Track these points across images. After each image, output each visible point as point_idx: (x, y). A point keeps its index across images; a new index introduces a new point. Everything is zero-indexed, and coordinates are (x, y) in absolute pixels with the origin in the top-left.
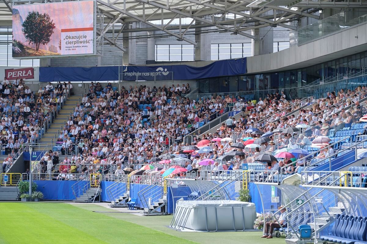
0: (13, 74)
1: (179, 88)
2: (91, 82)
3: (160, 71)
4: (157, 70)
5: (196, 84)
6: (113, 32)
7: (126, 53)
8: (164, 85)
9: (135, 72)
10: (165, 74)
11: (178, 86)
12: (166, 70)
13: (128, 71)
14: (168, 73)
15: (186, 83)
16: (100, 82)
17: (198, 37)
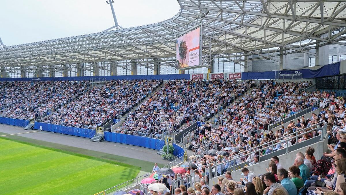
0: (232, 76)
1: (305, 84)
2: (263, 80)
3: (296, 73)
4: (295, 72)
5: (315, 81)
6: (269, 52)
7: (281, 63)
8: (296, 82)
9: (285, 74)
10: (299, 75)
11: (305, 82)
12: (299, 72)
13: (282, 73)
14: (300, 74)
15: (309, 80)
16: (268, 80)
17: (317, 50)
